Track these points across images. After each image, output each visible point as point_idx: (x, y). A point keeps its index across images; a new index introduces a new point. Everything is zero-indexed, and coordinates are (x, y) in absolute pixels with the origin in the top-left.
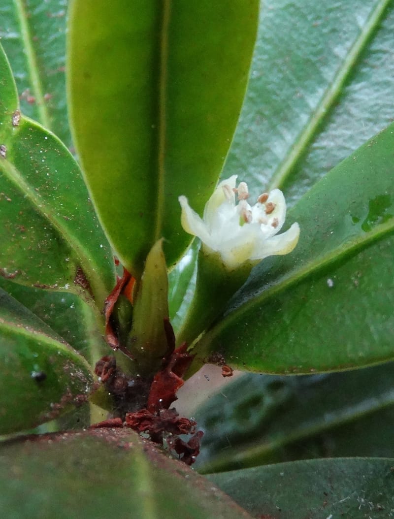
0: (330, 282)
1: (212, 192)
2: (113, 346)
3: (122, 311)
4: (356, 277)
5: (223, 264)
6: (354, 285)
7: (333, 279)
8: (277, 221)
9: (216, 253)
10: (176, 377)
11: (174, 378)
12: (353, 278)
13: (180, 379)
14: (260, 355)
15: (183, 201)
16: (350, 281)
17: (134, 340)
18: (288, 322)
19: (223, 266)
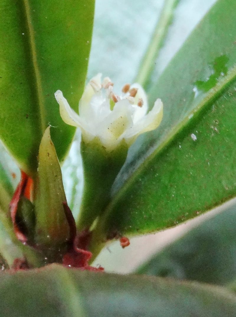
0: (194, 137)
1: (82, 92)
2: (21, 241)
3: (25, 208)
4: (215, 125)
5: (103, 147)
6: (215, 131)
7: (195, 134)
8: (142, 101)
9: (95, 137)
10: (83, 251)
11: (82, 253)
12: (212, 127)
13: (87, 252)
14: (150, 218)
15: (59, 95)
16: (210, 130)
17: (40, 232)
18: (167, 182)
19: (104, 148)
